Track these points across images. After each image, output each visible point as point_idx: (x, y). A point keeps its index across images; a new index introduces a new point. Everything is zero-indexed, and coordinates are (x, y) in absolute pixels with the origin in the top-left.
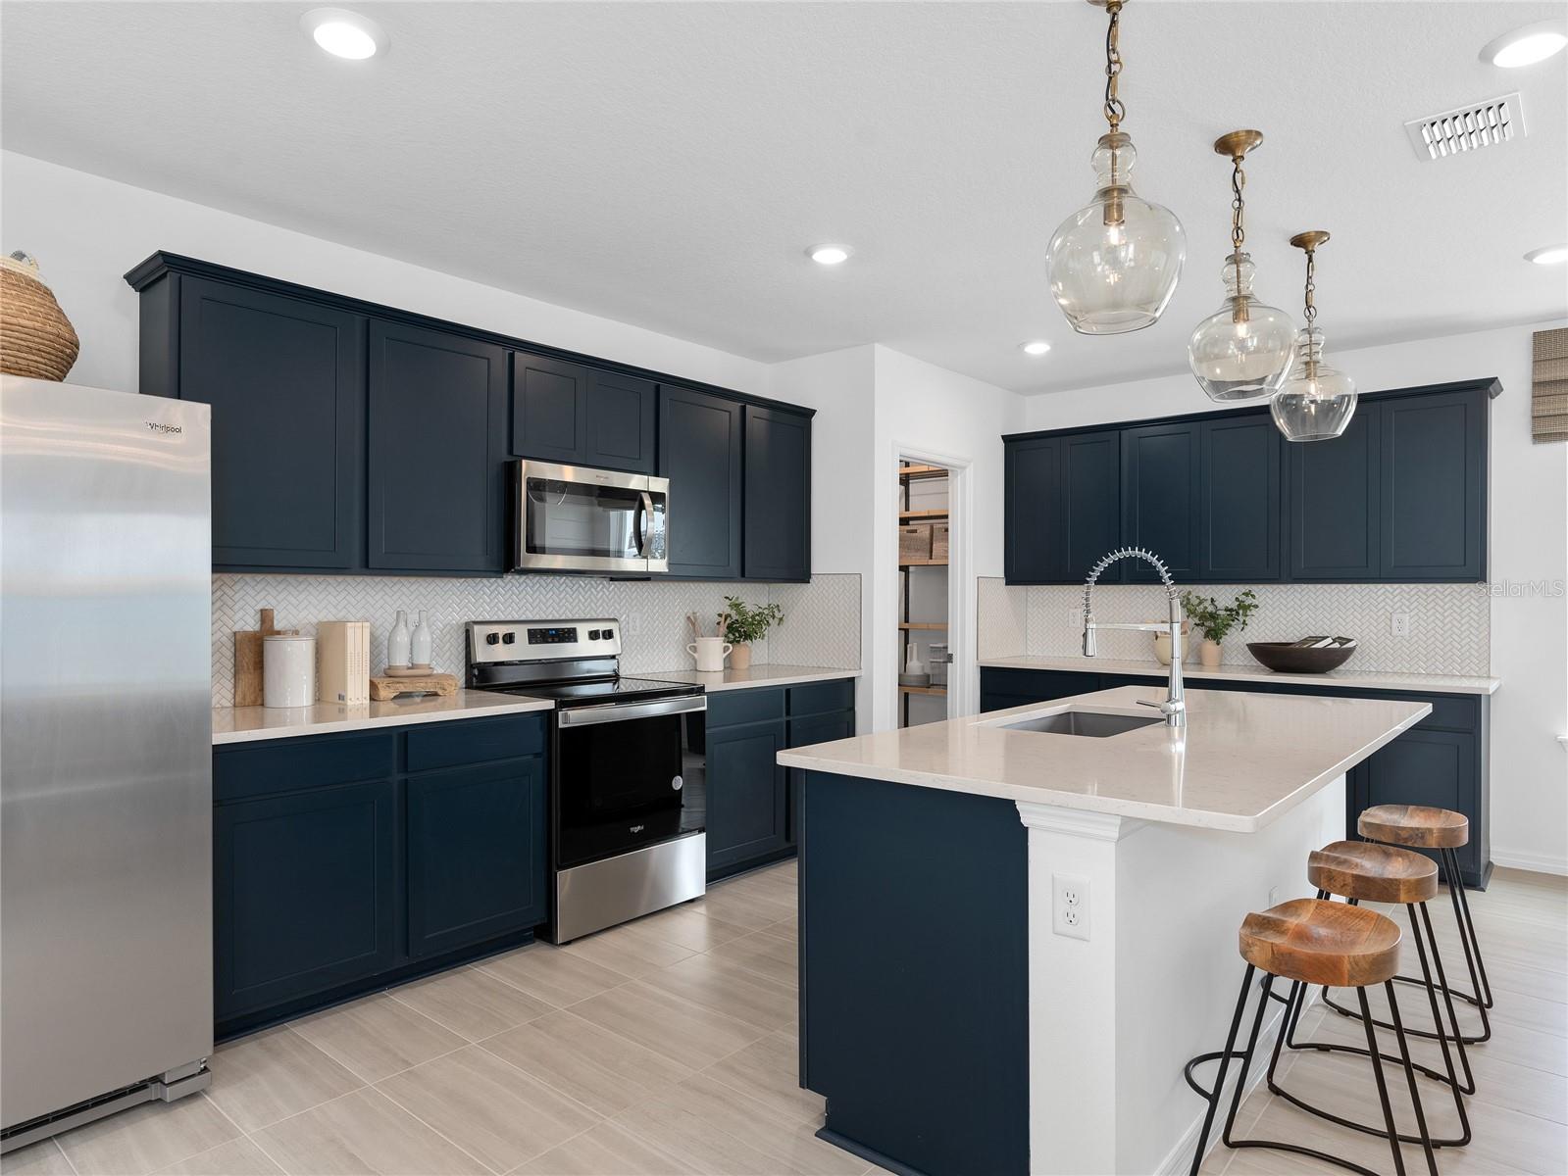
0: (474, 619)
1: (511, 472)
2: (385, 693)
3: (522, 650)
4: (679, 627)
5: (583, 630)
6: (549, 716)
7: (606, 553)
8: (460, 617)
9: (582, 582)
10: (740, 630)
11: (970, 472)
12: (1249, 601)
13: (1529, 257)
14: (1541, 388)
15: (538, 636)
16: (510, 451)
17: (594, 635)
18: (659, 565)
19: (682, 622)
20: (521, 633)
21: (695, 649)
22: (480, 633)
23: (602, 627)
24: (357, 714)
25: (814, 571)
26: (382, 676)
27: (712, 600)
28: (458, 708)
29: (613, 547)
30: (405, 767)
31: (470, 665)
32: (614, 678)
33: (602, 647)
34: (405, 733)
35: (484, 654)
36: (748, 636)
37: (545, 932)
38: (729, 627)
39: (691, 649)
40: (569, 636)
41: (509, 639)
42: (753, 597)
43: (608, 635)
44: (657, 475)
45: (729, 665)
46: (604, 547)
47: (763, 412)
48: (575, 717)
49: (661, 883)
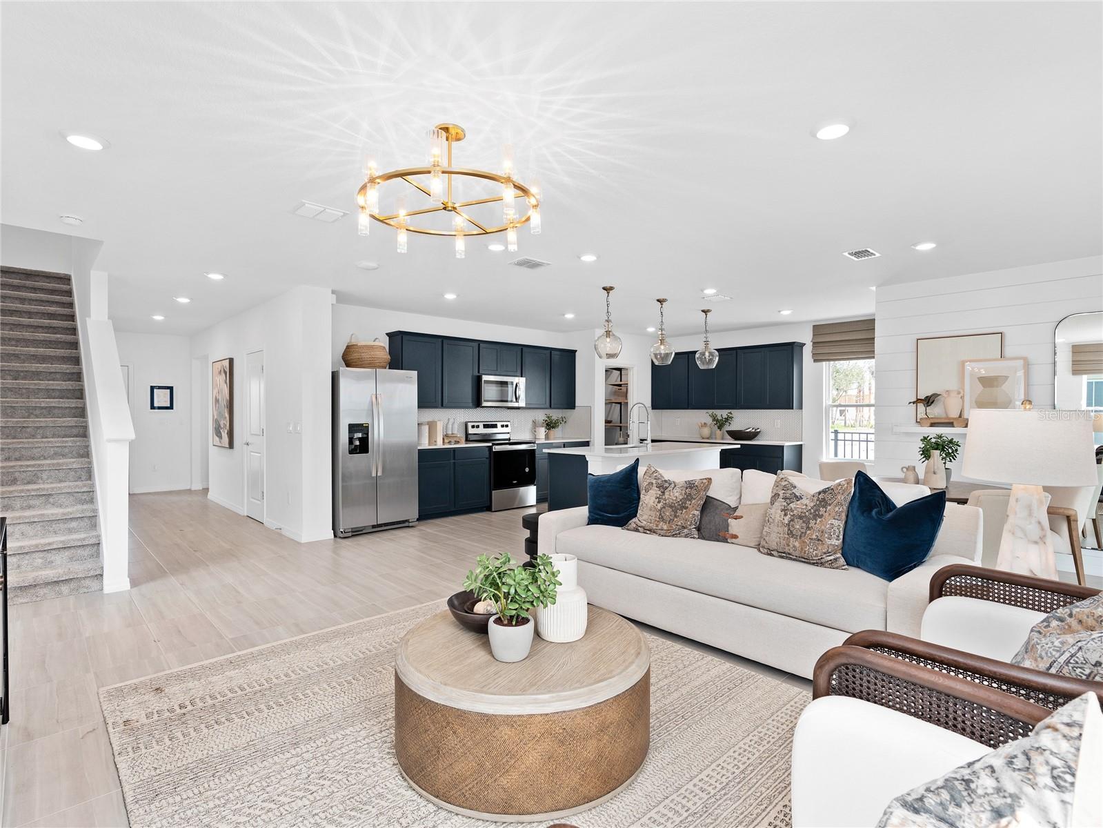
0: (467, 420)
1: (479, 379)
2: (446, 441)
3: (482, 430)
4: (530, 425)
5: (499, 424)
6: (490, 448)
7: (507, 401)
8: (463, 420)
9: (499, 409)
10: (550, 425)
11: (635, 369)
12: (731, 415)
13: (779, 311)
14: (815, 344)
15: (486, 426)
16: (479, 372)
17: (502, 426)
18: (522, 403)
19: (531, 423)
20: (481, 425)
21: (535, 431)
22: (470, 425)
23: (505, 423)
24: (440, 445)
25: (577, 405)
26: (446, 436)
27: (541, 416)
28: (463, 445)
29: (509, 399)
30: (454, 459)
31: (467, 434)
32: (509, 439)
33: (505, 430)
34: (454, 450)
35: (471, 431)
36: (553, 427)
37: (488, 508)
38: (547, 424)
39: (534, 431)
40: (495, 426)
41: (478, 427)
42: (555, 414)
43: (507, 426)
44: (522, 376)
45: (547, 437)
46: (506, 399)
47: (558, 353)
48: (497, 448)
49: (522, 500)
